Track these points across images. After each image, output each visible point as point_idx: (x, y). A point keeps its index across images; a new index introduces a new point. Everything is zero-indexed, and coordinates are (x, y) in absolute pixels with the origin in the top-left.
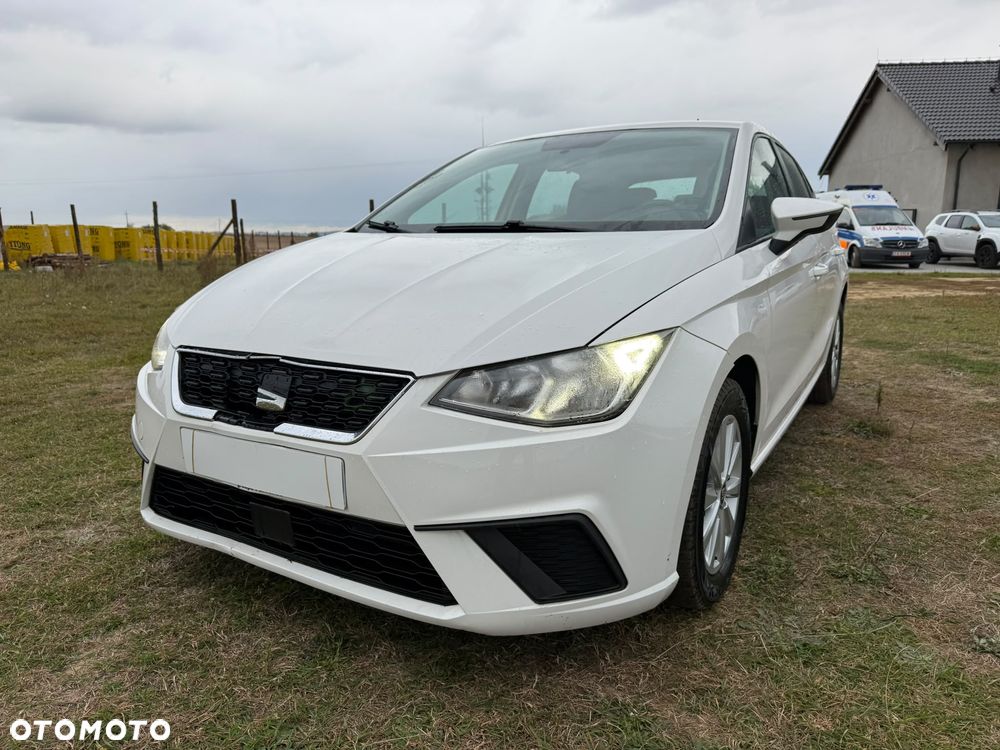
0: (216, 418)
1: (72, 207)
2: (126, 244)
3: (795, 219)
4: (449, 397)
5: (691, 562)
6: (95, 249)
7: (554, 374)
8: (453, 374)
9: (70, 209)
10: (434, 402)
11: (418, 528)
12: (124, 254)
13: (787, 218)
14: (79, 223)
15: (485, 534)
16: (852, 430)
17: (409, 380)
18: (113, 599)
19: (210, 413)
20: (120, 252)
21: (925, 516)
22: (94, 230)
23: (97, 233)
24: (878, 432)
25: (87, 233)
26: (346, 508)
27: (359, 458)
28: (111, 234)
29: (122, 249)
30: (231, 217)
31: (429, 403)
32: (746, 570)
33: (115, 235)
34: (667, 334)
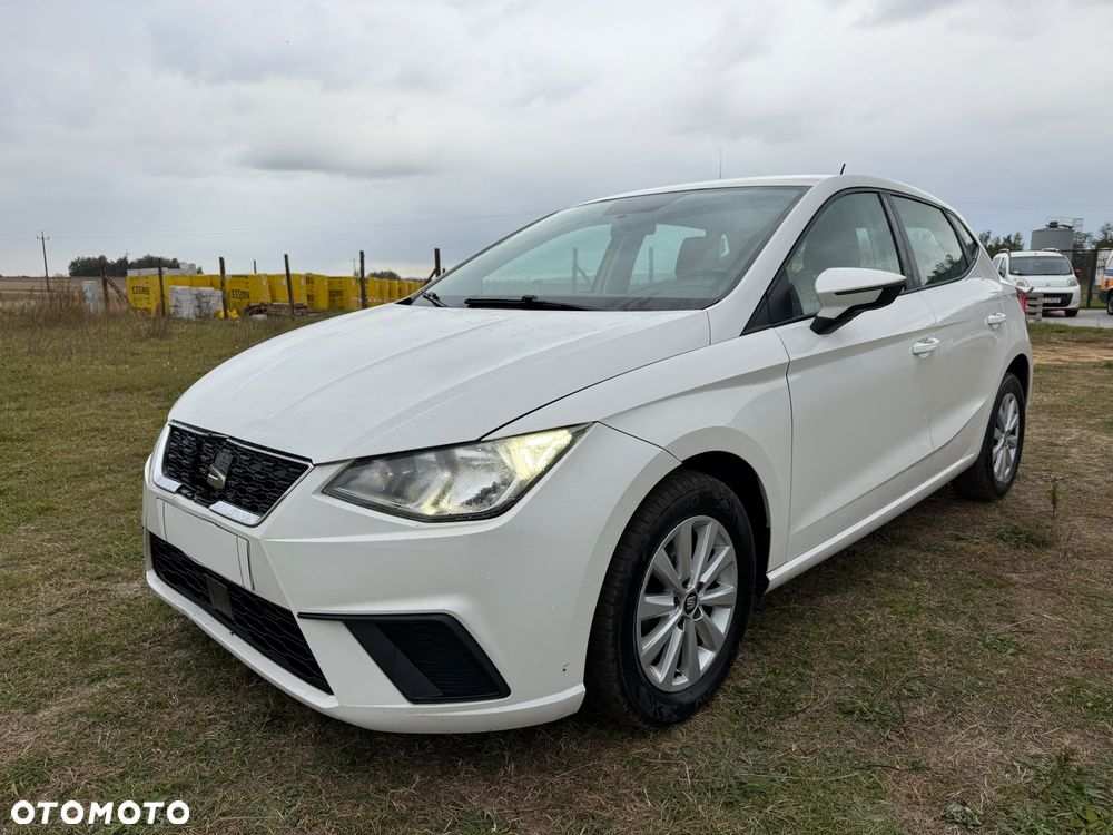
0: (178, 491)
1: (286, 257)
2: (339, 293)
3: (838, 293)
4: (343, 486)
5: (614, 675)
6: (310, 297)
7: (453, 466)
8: (347, 464)
9: (283, 258)
10: (328, 489)
11: (302, 615)
12: (338, 304)
13: (830, 293)
14: (292, 272)
15: (360, 626)
16: (1000, 537)
17: (307, 467)
18: (114, 654)
19: (175, 485)
20: (334, 301)
21: (1011, 651)
22: (309, 279)
23: (312, 282)
24: (1033, 541)
25: (303, 282)
26: (253, 588)
27: (257, 540)
28: (326, 283)
29: (336, 298)
30: (433, 267)
31: (322, 492)
32: (741, 692)
33: (330, 283)
34: (578, 430)
